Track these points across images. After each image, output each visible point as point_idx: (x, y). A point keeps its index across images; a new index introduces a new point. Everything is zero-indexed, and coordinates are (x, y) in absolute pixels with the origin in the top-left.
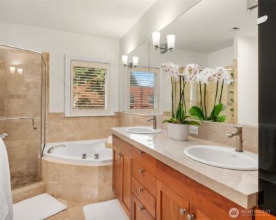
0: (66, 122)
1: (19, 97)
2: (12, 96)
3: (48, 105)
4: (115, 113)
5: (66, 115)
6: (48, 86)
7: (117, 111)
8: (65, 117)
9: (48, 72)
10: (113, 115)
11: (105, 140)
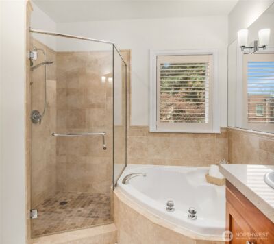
0: (151, 138)
1: (99, 106)
2: (92, 106)
3: (129, 117)
4: (221, 128)
5: (151, 130)
6: (130, 93)
7: (225, 126)
8: (149, 132)
9: (129, 74)
10: (219, 132)
11: (205, 168)
